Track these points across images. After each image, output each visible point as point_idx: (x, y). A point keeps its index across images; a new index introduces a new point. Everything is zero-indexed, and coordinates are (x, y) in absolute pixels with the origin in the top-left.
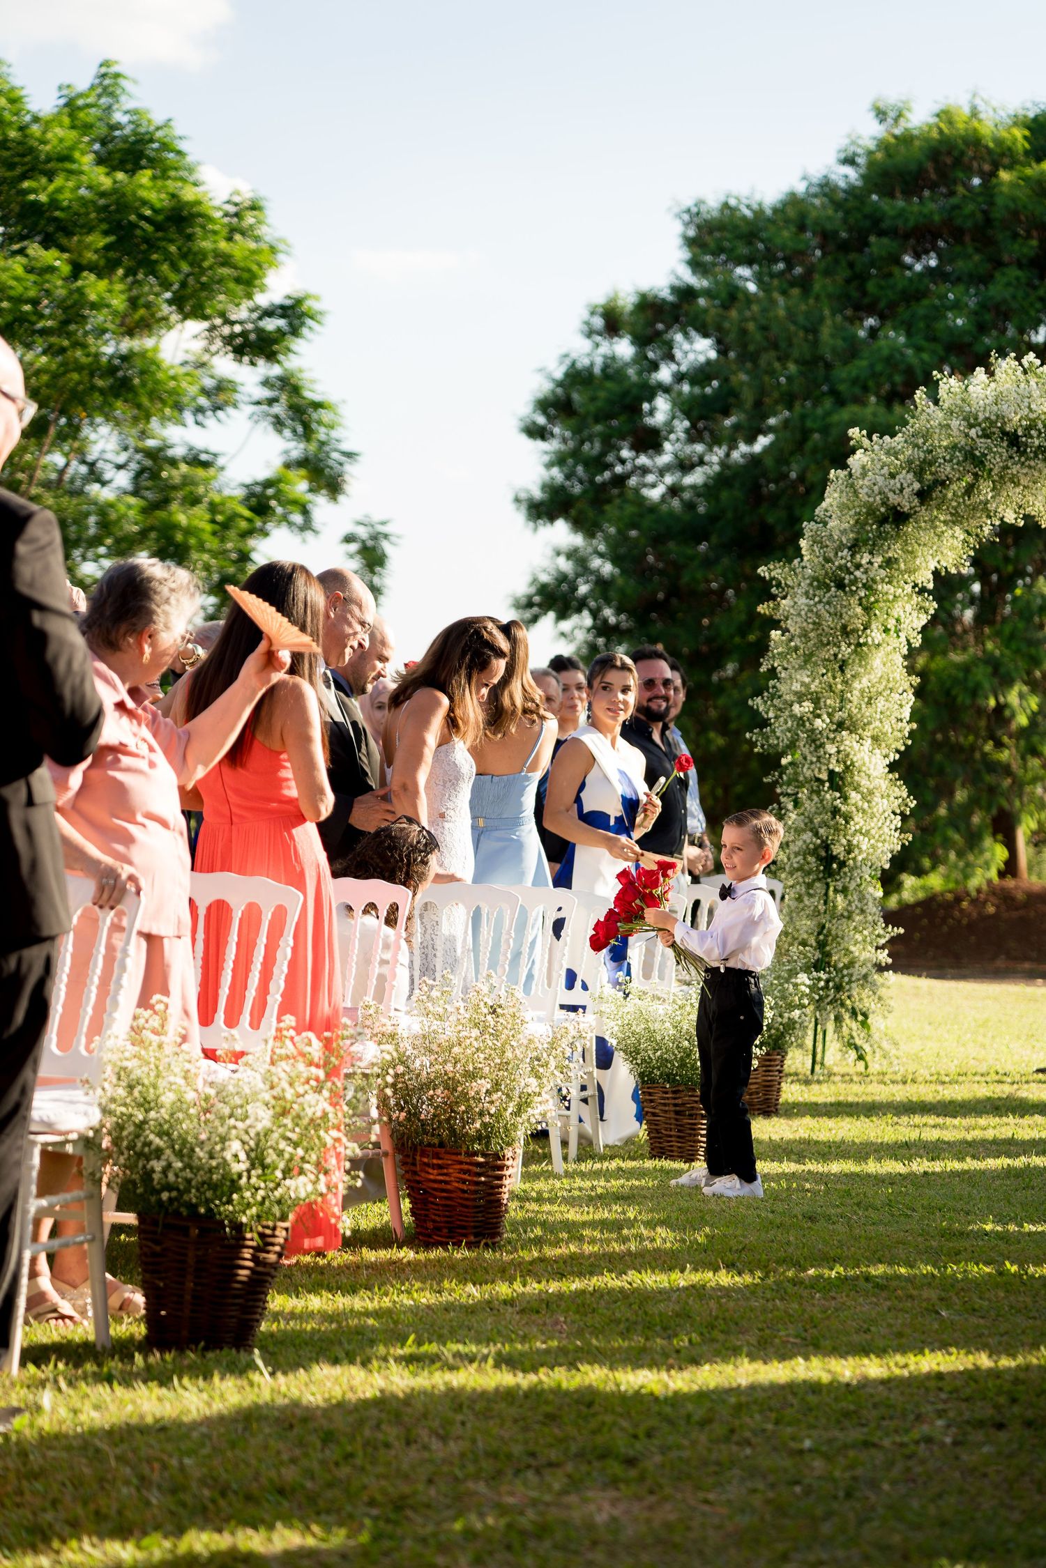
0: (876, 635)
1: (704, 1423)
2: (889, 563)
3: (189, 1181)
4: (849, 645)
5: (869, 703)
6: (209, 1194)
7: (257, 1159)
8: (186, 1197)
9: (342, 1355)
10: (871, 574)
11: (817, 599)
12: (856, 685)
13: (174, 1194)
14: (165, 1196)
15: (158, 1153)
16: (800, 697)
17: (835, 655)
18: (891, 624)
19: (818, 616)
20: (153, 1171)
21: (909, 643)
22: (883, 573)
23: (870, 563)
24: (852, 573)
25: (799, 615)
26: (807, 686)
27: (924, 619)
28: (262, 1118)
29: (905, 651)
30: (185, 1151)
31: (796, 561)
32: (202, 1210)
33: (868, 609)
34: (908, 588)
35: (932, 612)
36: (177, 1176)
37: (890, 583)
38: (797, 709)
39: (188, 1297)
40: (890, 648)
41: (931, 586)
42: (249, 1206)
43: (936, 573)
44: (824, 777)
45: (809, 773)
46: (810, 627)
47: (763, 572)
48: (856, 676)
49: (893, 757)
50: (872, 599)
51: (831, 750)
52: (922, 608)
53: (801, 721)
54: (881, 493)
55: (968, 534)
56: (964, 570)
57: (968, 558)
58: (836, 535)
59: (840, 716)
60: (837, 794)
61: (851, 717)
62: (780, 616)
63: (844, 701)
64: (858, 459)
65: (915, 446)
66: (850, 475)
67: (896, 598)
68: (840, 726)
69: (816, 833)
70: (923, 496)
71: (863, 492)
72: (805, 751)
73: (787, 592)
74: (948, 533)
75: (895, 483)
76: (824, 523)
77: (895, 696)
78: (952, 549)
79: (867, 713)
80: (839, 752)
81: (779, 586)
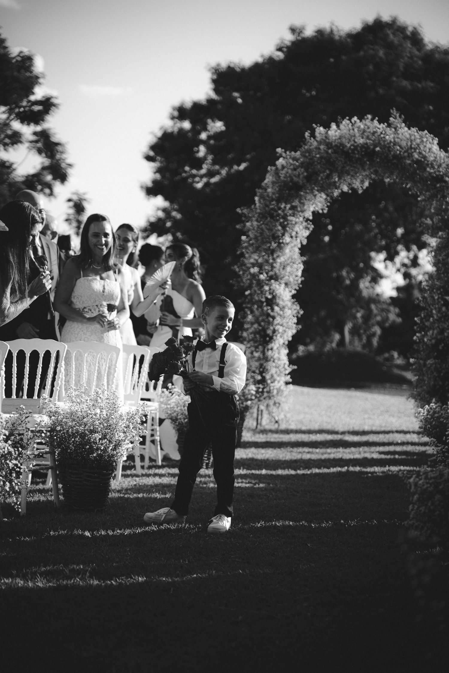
0: (287, 239)
2: (293, 208)
4: (275, 243)
5: (284, 269)
11: (262, 222)
12: (278, 260)
16: (253, 265)
17: (269, 247)
18: (294, 234)
19: (262, 229)
21: (301, 243)
22: (291, 212)
23: (285, 207)
24: (276, 211)
25: (254, 229)
26: (257, 260)
27: (307, 233)
29: (299, 246)
31: (253, 206)
33: (284, 227)
34: (301, 219)
35: (311, 229)
37: (293, 216)
40: (292, 245)
41: (311, 218)
43: (313, 213)
44: (264, 300)
45: (257, 298)
46: (258, 235)
47: (239, 210)
48: (278, 257)
49: (294, 292)
50: (286, 223)
51: (267, 288)
52: (307, 228)
53: (254, 276)
54: (290, 176)
55: (327, 195)
56: (325, 212)
57: (328, 206)
58: (270, 195)
59: (271, 273)
60: (269, 308)
61: (276, 274)
62: (245, 229)
63: (273, 267)
64: (281, 162)
65: (305, 156)
66: (277, 169)
67: (296, 223)
68: (271, 278)
69: (260, 325)
70: (308, 178)
71: (282, 176)
72: (256, 289)
73: (249, 219)
74: (319, 195)
75: (296, 173)
76: (266, 190)
77: (295, 266)
78: (320, 202)
79: (283, 272)
80: (270, 289)
81: (245, 217)
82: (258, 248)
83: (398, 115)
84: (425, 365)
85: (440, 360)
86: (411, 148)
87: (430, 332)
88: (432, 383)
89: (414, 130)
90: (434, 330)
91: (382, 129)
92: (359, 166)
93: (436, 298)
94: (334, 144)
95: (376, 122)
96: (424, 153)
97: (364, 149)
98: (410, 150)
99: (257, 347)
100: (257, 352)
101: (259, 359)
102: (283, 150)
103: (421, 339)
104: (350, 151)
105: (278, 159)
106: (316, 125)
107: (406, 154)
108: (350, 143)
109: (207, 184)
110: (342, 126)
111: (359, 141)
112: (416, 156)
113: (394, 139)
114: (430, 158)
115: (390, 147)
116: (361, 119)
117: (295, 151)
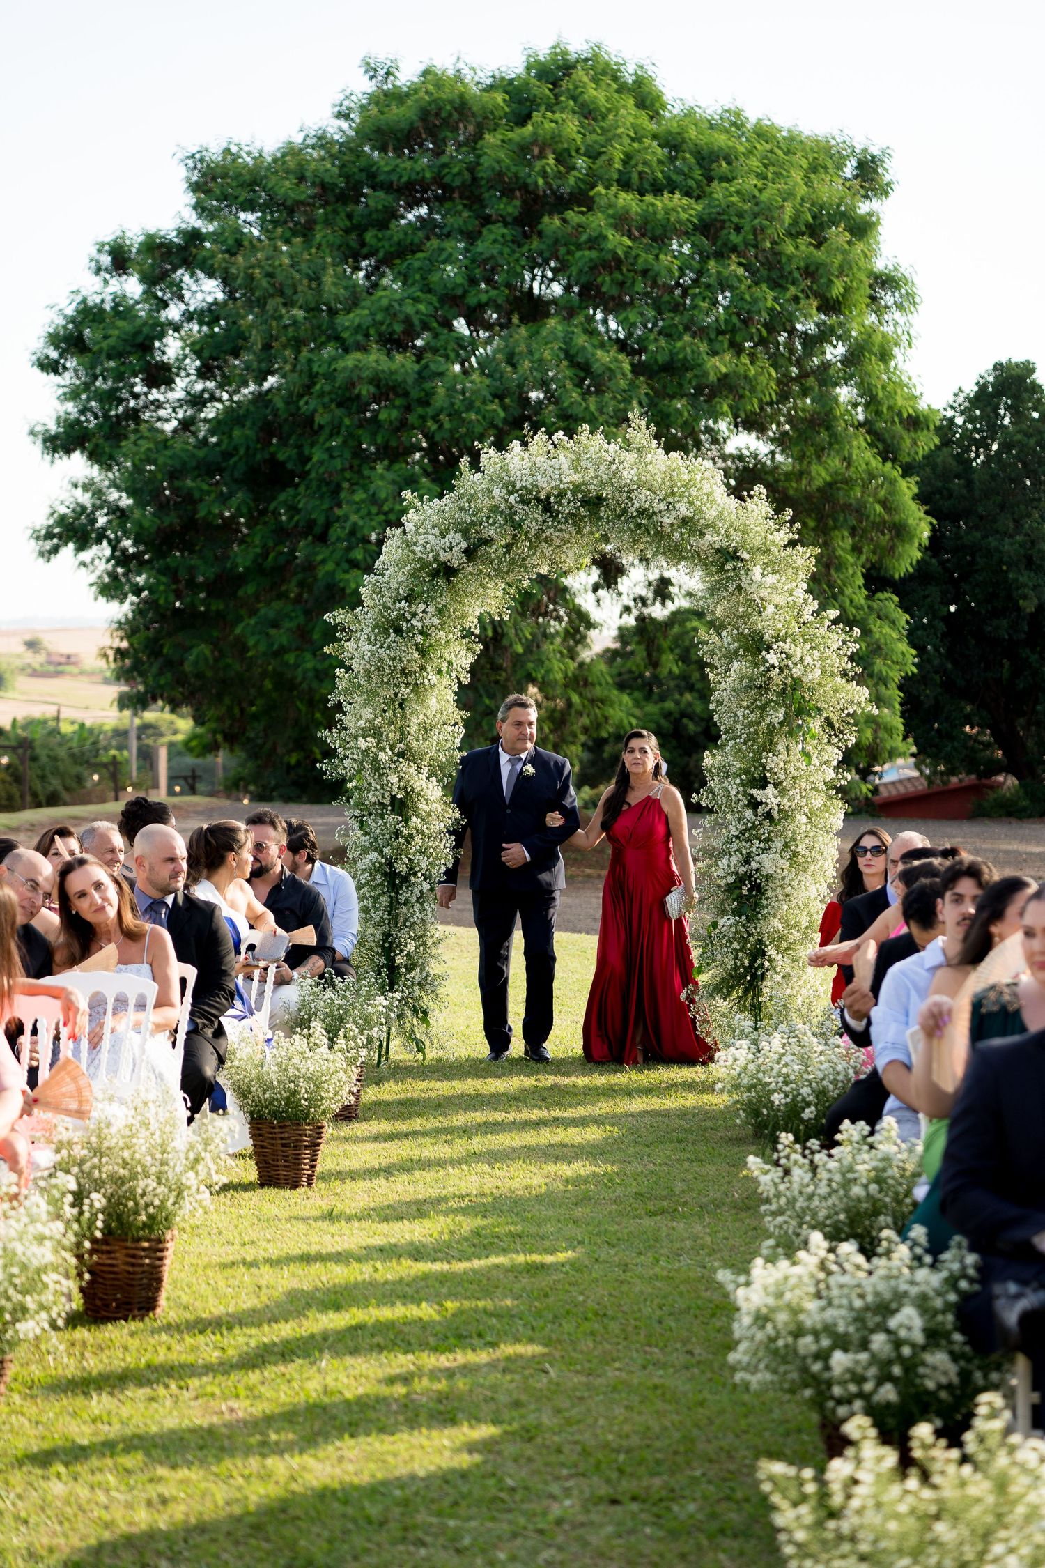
0: (431, 676)
1: (382, 1524)
4: (407, 684)
5: (425, 735)
9: (62, 1469)
10: (427, 622)
11: (378, 644)
12: (414, 720)
16: (365, 733)
17: (395, 694)
18: (444, 666)
19: (380, 660)
21: (459, 681)
22: (436, 621)
23: (425, 612)
24: (408, 621)
25: (361, 658)
26: (370, 722)
27: (471, 658)
29: (456, 688)
31: (359, 610)
33: (423, 652)
34: (458, 633)
35: (478, 652)
37: (443, 629)
38: (362, 743)
40: (443, 688)
41: (477, 631)
43: (480, 619)
44: (387, 801)
45: (374, 799)
46: (372, 668)
47: (329, 617)
48: (413, 712)
50: (426, 643)
51: (393, 779)
52: (469, 650)
53: (366, 753)
54: (433, 551)
55: (510, 585)
56: (506, 618)
57: (510, 608)
58: (393, 585)
59: (403, 746)
60: (399, 818)
61: (409, 749)
62: (344, 657)
63: (403, 734)
64: (411, 519)
65: (462, 509)
66: (404, 532)
67: (447, 642)
68: (401, 754)
69: (381, 852)
70: (470, 553)
71: (418, 549)
72: (370, 779)
73: (349, 634)
74: (490, 585)
75: (445, 542)
76: (383, 575)
77: (448, 728)
78: (494, 598)
79: (423, 745)
80: (401, 780)
81: (343, 630)
82: (373, 694)
83: (643, 423)
84: (715, 925)
85: (743, 919)
86: (673, 493)
87: (725, 861)
88: (730, 963)
89: (676, 455)
90: (730, 854)
91: (612, 454)
92: (571, 529)
93: (733, 793)
94: (518, 486)
95: (599, 437)
96: (698, 503)
97: (579, 495)
98: (670, 496)
99: (375, 900)
100: (377, 909)
101: (381, 923)
102: (416, 495)
104: (552, 500)
105: (404, 511)
106: (482, 442)
107: (663, 506)
108: (554, 484)
109: (185, 426)
110: (533, 447)
111: (571, 478)
112: (683, 510)
113: (639, 476)
114: (710, 513)
115: (630, 492)
116: (570, 434)
117: (441, 496)
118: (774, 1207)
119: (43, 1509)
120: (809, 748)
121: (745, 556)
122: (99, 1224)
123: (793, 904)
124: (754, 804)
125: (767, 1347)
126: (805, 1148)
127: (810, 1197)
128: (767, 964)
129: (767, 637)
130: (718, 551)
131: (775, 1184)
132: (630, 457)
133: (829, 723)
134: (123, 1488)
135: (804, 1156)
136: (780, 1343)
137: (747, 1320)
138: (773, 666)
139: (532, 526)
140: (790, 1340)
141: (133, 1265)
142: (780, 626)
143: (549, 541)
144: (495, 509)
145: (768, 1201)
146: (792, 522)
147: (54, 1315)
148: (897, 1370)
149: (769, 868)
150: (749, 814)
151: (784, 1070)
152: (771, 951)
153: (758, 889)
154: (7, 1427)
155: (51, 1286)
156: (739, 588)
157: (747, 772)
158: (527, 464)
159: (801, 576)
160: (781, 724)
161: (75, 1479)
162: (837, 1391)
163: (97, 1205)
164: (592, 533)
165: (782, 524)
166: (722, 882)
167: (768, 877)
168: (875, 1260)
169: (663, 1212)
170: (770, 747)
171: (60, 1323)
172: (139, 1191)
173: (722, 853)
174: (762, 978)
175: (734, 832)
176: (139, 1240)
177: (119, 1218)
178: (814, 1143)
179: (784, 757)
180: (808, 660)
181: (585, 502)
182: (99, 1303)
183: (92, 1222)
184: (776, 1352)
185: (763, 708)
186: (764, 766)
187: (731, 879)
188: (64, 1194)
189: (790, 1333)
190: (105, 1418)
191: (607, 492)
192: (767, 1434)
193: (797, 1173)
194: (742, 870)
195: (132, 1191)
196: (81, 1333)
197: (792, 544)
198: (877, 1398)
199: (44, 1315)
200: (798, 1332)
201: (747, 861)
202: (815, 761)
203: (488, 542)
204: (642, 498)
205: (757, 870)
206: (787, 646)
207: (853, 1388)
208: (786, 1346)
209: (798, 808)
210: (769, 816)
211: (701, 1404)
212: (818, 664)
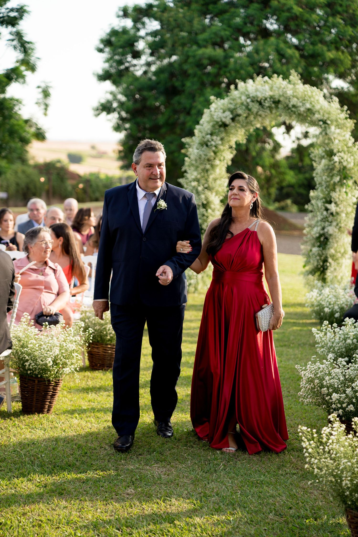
0: (217, 162)
3: (36, 368)
4: (209, 164)
5: (215, 182)
6: (41, 372)
7: (55, 362)
8: (35, 372)
9: (77, 416)
10: (217, 143)
11: (200, 150)
12: (211, 177)
13: (31, 371)
14: (29, 372)
15: (27, 361)
16: (194, 180)
17: (205, 167)
18: (222, 158)
19: (200, 155)
20: (26, 365)
21: (227, 164)
22: (220, 142)
23: (216, 139)
24: (210, 142)
25: (194, 154)
26: (196, 177)
27: (232, 156)
28: (56, 351)
29: (226, 166)
30: (35, 360)
31: (193, 138)
32: (39, 376)
33: (215, 153)
34: (227, 147)
35: (234, 153)
36: (32, 367)
37: (222, 145)
38: (193, 184)
39: (35, 399)
40: (221, 166)
41: (234, 146)
42: (52, 375)
43: (236, 143)
44: (200, 204)
46: (197, 158)
47: (183, 140)
48: (211, 174)
49: (221, 198)
50: (216, 150)
51: (203, 196)
52: (232, 153)
53: (194, 187)
54: (220, 118)
55: (246, 130)
56: (244, 142)
57: (246, 139)
58: (206, 129)
59: (206, 185)
60: (204, 209)
61: (209, 186)
62: (188, 154)
63: (207, 180)
64: (213, 106)
65: (231, 103)
66: (211, 111)
67: (224, 150)
68: (206, 188)
70: (233, 119)
71: (215, 117)
73: (190, 146)
74: (239, 130)
75: (225, 115)
76: (202, 125)
77: (223, 180)
78: (241, 135)
79: (214, 185)
80: (206, 197)
81: (188, 144)
82: (197, 167)
83: (296, 74)
84: (311, 251)
85: (321, 249)
86: (305, 100)
87: (315, 229)
88: (316, 264)
89: (307, 86)
90: (318, 226)
91: (284, 85)
92: (269, 112)
93: (320, 205)
94: (251, 95)
95: (280, 79)
96: (313, 103)
97: (272, 100)
98: (304, 101)
102: (215, 98)
103: (309, 233)
104: (262, 101)
105: (211, 104)
106: (239, 80)
107: (301, 104)
108: (263, 95)
109: (145, 73)
110: (257, 82)
111: (268, 93)
112: (308, 106)
113: (293, 93)
114: (317, 107)
115: (290, 99)
116: (270, 77)
117: (224, 99)
118: (320, 345)
119: (70, 427)
120: (348, 191)
121: (329, 122)
122: (91, 338)
123: (339, 244)
124: (327, 209)
125: (311, 391)
126: (332, 326)
127: (333, 343)
128: (328, 264)
129: (335, 151)
130: (320, 121)
131: (321, 338)
132: (291, 86)
133: (355, 182)
134: (96, 423)
135: (332, 329)
136: (316, 390)
137: (304, 382)
138: (336, 162)
139: (255, 110)
140: (319, 388)
141: (105, 352)
142: (340, 147)
143: (260, 116)
144: (242, 104)
145: (319, 343)
146: (346, 111)
147: (76, 367)
148: (354, 400)
149: (331, 232)
150: (325, 213)
151: (329, 300)
152: (330, 260)
153: (327, 239)
154: (61, 401)
155: (75, 357)
156: (326, 134)
157: (325, 198)
158: (254, 88)
159: (349, 130)
160: (338, 182)
161: (81, 419)
162: (334, 406)
163: (91, 332)
164: (275, 113)
165: (342, 111)
166: (314, 236)
167: (331, 235)
168: (350, 364)
169: (285, 346)
170: (334, 190)
171: (78, 369)
172: (108, 329)
173: (315, 226)
174: (327, 269)
175: (319, 218)
176: (107, 345)
177: (101, 337)
178: (335, 325)
179: (338, 193)
180: (349, 160)
181: (274, 102)
182: (94, 364)
183: (89, 338)
184: (314, 392)
185: (332, 177)
186: (331, 197)
187: (317, 235)
188: (80, 328)
189: (319, 387)
190: (93, 400)
191: (282, 99)
192: (312, 419)
193: (328, 334)
194: (322, 232)
195: (105, 328)
196: (88, 373)
197: (346, 118)
198: (347, 409)
199: (72, 366)
200: (322, 386)
201: (323, 229)
202: (350, 195)
203: (239, 115)
204: (294, 101)
205: (327, 232)
206: (342, 154)
207: (339, 406)
208: (318, 390)
209: (342, 211)
210: (332, 214)
211: (290, 408)
212: (353, 161)
